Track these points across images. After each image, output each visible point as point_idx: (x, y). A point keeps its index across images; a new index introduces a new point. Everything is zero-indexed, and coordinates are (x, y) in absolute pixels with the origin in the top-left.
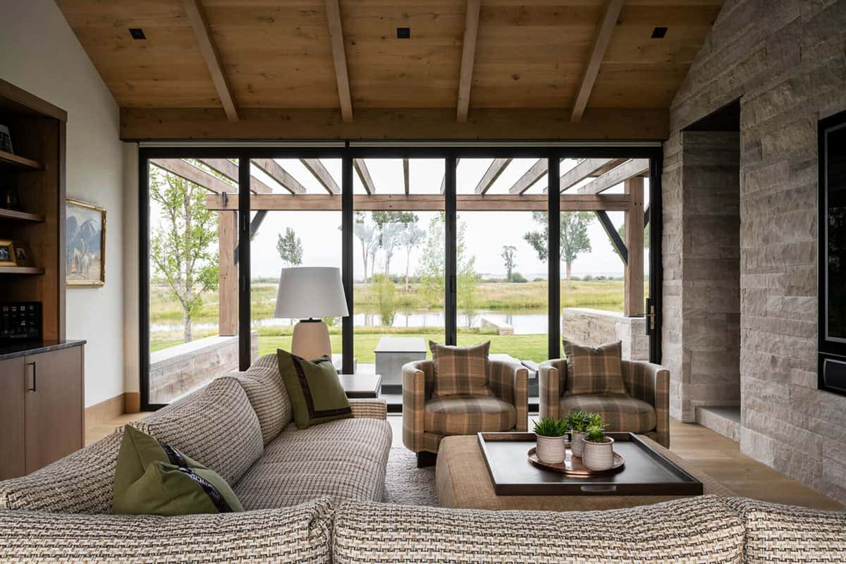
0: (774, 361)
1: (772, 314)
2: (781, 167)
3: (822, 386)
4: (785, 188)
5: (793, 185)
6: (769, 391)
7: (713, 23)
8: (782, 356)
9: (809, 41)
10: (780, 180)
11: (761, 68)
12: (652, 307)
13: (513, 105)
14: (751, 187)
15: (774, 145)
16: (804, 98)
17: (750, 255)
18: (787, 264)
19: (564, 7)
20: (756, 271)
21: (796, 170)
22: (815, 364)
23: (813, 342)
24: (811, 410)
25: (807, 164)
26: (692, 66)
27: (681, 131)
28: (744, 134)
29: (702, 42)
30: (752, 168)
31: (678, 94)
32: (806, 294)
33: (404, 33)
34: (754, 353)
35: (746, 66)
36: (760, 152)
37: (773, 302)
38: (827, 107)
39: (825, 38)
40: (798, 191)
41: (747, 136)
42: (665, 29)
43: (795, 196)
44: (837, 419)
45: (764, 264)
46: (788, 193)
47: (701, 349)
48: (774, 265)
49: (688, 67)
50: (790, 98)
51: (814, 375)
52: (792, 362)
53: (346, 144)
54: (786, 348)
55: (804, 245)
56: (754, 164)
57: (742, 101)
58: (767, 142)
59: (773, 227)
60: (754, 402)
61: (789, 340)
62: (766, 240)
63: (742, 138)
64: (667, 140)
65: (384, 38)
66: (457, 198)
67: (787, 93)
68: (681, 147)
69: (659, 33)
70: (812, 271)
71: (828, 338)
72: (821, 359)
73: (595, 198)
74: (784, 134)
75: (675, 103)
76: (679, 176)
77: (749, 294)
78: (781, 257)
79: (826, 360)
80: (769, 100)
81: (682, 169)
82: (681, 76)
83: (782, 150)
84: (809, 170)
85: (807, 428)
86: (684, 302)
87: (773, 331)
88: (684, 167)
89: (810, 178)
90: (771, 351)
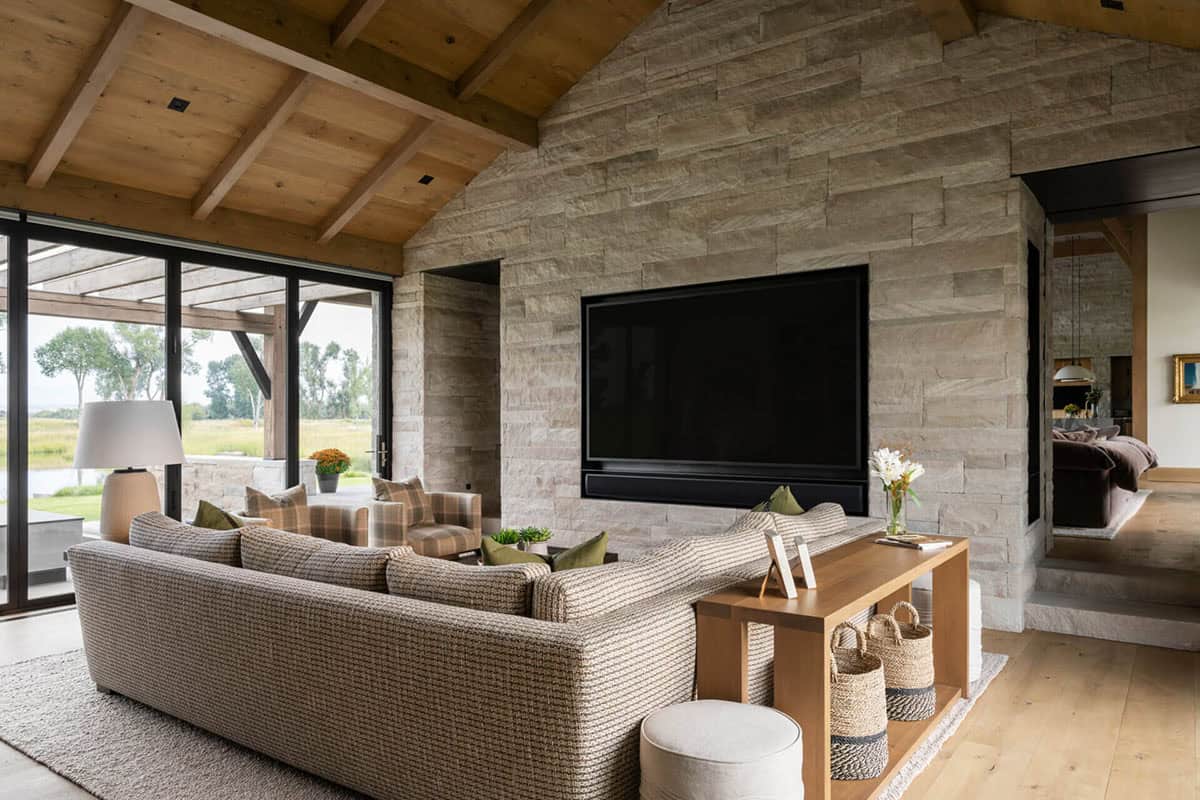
0: (539, 481)
1: (536, 444)
2: (546, 326)
3: (584, 495)
4: (550, 343)
5: (557, 341)
6: (533, 506)
7: (467, 184)
8: (546, 477)
9: (573, 235)
10: (544, 336)
11: (524, 241)
12: (383, 444)
13: (257, 211)
14: (514, 337)
15: (540, 308)
16: (568, 277)
17: (511, 395)
18: (552, 403)
19: (361, 135)
20: (518, 409)
21: (561, 330)
22: (579, 479)
23: (577, 463)
24: (574, 514)
25: (570, 328)
26: (438, 214)
27: (421, 272)
28: (505, 292)
29: (453, 197)
30: (514, 322)
31: (417, 235)
32: (571, 426)
33: (179, 105)
34: (518, 478)
35: (508, 235)
36: (524, 310)
37: (538, 434)
38: (589, 288)
39: (587, 237)
40: (563, 347)
41: (509, 294)
42: (432, 179)
43: (559, 351)
44: (598, 516)
45: (528, 403)
46: (553, 347)
47: (438, 482)
48: (538, 404)
49: (433, 214)
50: (555, 274)
51: (577, 489)
52: (556, 480)
53: (21, 217)
54: (551, 470)
55: (568, 389)
56: (514, 318)
57: (502, 263)
58: (531, 304)
59: (538, 372)
60: (517, 518)
61: (553, 463)
62: (530, 383)
63: (503, 295)
64: (401, 277)
65: (149, 102)
66: (30, 295)
67: (553, 268)
68: (422, 287)
69: (426, 180)
70: (575, 409)
71: (589, 459)
72: (583, 475)
73: (235, 316)
74: (550, 301)
75: (410, 244)
76: (419, 314)
77: (512, 428)
78: (547, 397)
79: (587, 475)
80: (535, 270)
81: (422, 309)
82: (424, 219)
83: (547, 312)
84: (572, 333)
85: (571, 530)
86: (425, 438)
87: (538, 458)
88: (425, 307)
89: (574, 338)
90: (535, 474)
